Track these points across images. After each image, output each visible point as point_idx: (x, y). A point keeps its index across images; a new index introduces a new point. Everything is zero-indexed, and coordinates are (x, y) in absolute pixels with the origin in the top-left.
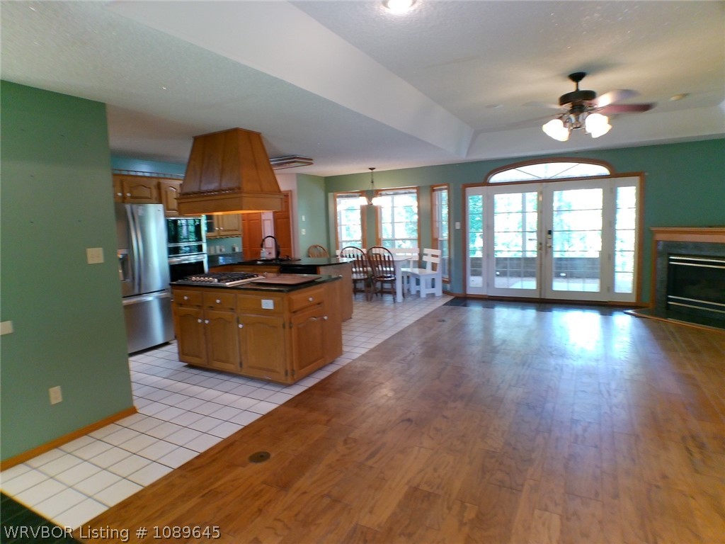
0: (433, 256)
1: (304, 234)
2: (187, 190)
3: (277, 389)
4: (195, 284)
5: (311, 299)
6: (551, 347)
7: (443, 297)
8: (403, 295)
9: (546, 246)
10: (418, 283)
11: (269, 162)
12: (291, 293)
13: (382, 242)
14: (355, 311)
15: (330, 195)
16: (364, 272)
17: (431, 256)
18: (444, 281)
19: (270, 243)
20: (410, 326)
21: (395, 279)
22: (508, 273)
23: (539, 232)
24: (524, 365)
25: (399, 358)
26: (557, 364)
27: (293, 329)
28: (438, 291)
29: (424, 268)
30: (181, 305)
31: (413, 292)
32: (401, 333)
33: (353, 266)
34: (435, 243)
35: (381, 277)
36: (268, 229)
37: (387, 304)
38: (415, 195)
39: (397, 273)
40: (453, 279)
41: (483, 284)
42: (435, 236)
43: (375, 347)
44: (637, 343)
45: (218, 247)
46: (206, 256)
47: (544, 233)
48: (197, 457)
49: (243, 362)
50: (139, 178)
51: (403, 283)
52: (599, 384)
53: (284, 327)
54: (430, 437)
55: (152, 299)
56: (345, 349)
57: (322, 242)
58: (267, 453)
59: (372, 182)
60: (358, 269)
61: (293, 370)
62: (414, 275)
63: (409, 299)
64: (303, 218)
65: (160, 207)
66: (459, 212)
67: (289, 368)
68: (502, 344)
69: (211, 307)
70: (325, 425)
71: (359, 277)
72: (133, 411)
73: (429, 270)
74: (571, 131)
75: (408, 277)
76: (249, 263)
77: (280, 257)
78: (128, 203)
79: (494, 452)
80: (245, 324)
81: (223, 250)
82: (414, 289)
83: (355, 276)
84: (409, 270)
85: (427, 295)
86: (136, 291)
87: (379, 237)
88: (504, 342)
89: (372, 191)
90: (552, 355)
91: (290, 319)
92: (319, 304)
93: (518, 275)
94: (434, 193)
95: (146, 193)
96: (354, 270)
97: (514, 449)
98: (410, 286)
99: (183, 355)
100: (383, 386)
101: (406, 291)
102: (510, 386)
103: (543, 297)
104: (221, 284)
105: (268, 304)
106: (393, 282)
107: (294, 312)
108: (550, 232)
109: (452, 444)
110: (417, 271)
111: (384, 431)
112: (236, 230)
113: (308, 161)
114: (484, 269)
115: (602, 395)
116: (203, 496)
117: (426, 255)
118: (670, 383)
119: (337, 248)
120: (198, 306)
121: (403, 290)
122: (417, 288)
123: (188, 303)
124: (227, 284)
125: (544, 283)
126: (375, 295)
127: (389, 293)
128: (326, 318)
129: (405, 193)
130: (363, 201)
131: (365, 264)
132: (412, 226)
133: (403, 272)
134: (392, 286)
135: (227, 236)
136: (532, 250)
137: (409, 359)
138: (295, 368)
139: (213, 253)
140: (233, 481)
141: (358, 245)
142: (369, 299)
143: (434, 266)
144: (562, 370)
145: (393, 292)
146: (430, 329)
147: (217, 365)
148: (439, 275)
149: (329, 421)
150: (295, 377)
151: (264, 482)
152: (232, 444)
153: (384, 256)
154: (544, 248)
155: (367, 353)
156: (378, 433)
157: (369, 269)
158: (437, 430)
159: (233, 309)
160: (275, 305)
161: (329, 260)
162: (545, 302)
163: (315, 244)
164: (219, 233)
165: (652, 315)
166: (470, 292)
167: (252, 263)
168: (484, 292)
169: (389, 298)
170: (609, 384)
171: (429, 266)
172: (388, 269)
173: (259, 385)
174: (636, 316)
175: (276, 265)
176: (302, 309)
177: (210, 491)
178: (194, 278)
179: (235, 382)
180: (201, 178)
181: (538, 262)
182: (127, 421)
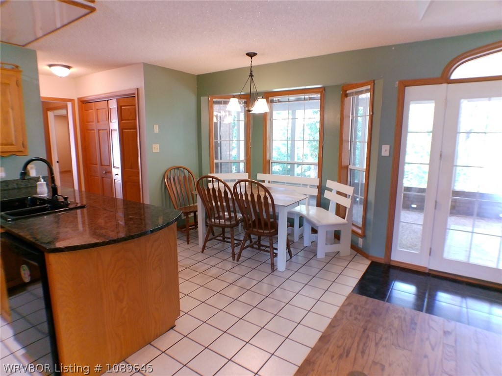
0: (339, 193)
7: (352, 258)
13: (271, 164)
15: (204, 99)
18: (354, 233)
28: (345, 246)
29: (326, 208)
31: (307, 243)
34: (343, 174)
40: (369, 233)
41: (422, 249)
42: (345, 162)
62: (309, 222)
73: (331, 214)
75: (301, 221)
82: (308, 238)
85: (327, 255)
87: (268, 158)
94: (346, 100)
98: (303, 231)
110: (313, 212)
117: (330, 190)
122: (313, 238)
143: (340, 211)
148: (346, 226)
163: (178, 165)
166: (396, 258)
168: (423, 264)
171: (332, 207)
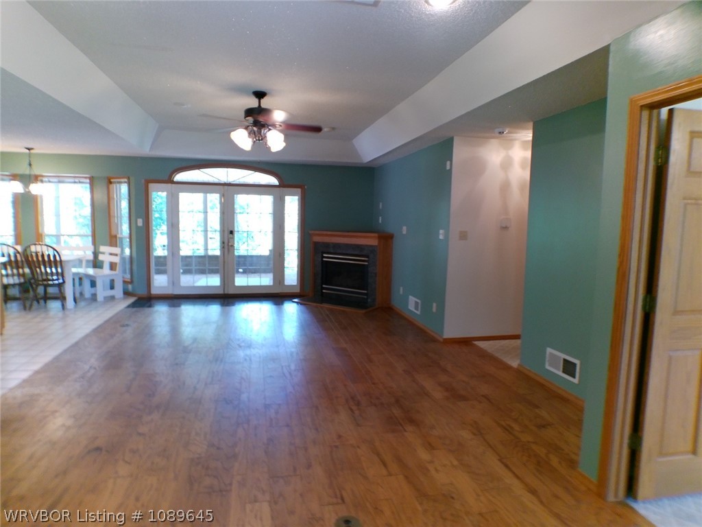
0: (111, 254)
6: (239, 340)
7: (124, 298)
8: (75, 300)
9: (228, 245)
10: (93, 284)
13: (44, 237)
14: (8, 324)
16: (19, 275)
17: (108, 254)
18: (125, 282)
20: (87, 336)
21: (64, 282)
22: (194, 271)
23: (222, 232)
24: (217, 360)
25: (76, 376)
26: (246, 355)
28: (118, 292)
29: (101, 267)
32: (77, 344)
34: (113, 240)
35: (45, 280)
37: (52, 313)
38: (88, 186)
39: (66, 275)
40: (135, 280)
41: (168, 283)
42: (114, 233)
44: (303, 327)
47: (227, 233)
51: (74, 285)
52: (282, 367)
54: (126, 462)
59: (30, 165)
62: (87, 276)
63: (82, 304)
66: (142, 208)
68: (193, 343)
71: (12, 282)
73: (106, 270)
74: (254, 142)
75: (80, 279)
79: (198, 458)
82: (88, 291)
83: (5, 280)
84: (81, 270)
85: (105, 298)
88: (195, 340)
89: (29, 175)
90: (240, 346)
93: (202, 272)
94: (111, 186)
97: (218, 448)
98: (83, 289)
100: (57, 414)
101: (77, 295)
102: (206, 384)
103: (226, 292)
108: (232, 232)
109: (153, 463)
110: (91, 271)
111: (65, 472)
114: (169, 267)
115: (285, 376)
117: (103, 253)
118: (332, 357)
121: (74, 294)
122: (93, 290)
125: (227, 279)
126: (35, 302)
127: (55, 298)
129: (75, 182)
130: (17, 186)
131: (20, 265)
132: (81, 220)
133: (74, 274)
134: (60, 290)
136: (215, 249)
137: (89, 375)
142: (27, 308)
143: (113, 266)
144: (251, 360)
145: (62, 298)
146: (112, 336)
148: (119, 276)
153: (49, 256)
154: (226, 247)
157: (27, 270)
158: (133, 452)
162: (228, 298)
165: (312, 302)
166: (154, 291)
168: (170, 291)
169: (55, 305)
170: (289, 366)
171: (106, 266)
172: (54, 270)
174: (301, 304)
181: (221, 260)
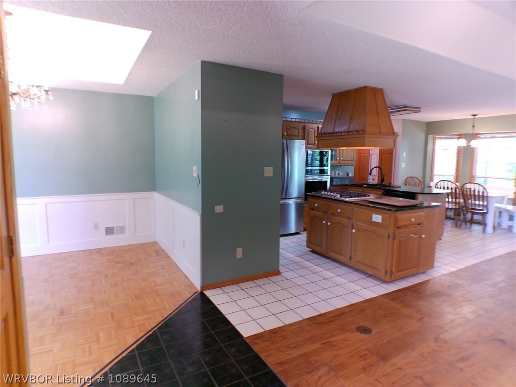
1: (403, 166)
2: (325, 131)
3: (378, 283)
4: (324, 196)
5: (413, 220)
8: (494, 227)
10: (511, 218)
11: (387, 110)
12: (398, 212)
13: (476, 178)
14: (445, 234)
15: (430, 137)
16: (456, 203)
19: (375, 172)
21: (487, 213)
25: (489, 282)
27: (396, 240)
30: (312, 209)
31: (505, 226)
33: (446, 196)
35: (474, 209)
36: (374, 161)
39: (490, 207)
43: (465, 268)
45: (337, 172)
46: (329, 177)
48: (319, 316)
49: (352, 257)
50: (292, 123)
51: (495, 217)
53: (389, 237)
55: (292, 203)
56: (436, 264)
57: (418, 174)
58: (369, 329)
59: (473, 127)
60: (450, 200)
61: (392, 272)
62: (507, 211)
63: (500, 232)
64: (405, 154)
65: (304, 142)
67: (388, 269)
69: (333, 214)
70: (418, 321)
71: (450, 207)
72: (278, 273)
75: (501, 212)
76: (358, 185)
77: (383, 184)
78: (285, 139)
80: (358, 230)
81: (341, 174)
82: (505, 223)
83: (447, 206)
84: (502, 206)
86: (284, 197)
87: (474, 174)
89: (472, 134)
91: (395, 232)
92: (419, 224)
95: (296, 132)
96: (447, 200)
98: (502, 220)
99: (309, 243)
101: (497, 225)
104: (343, 199)
105: (377, 218)
106: (484, 214)
107: (398, 228)
110: (510, 207)
111: (474, 343)
112: (351, 161)
113: (417, 110)
116: (323, 344)
119: (432, 180)
120: (324, 212)
121: (494, 223)
122: (510, 223)
123: (317, 209)
124: (347, 199)
126: (464, 224)
127: (479, 223)
128: (423, 236)
130: (463, 142)
131: (458, 196)
133: (496, 208)
134: (483, 218)
135: (345, 165)
137: (500, 285)
138: (393, 270)
139: (333, 175)
140: (345, 341)
141: (452, 179)
142: (457, 226)
145: (483, 224)
147: (333, 255)
149: (421, 319)
150: (393, 277)
151: (368, 350)
152: (343, 314)
153: (479, 191)
155: (456, 271)
156: (468, 342)
157: (462, 201)
159: (349, 218)
160: (383, 219)
161: (423, 189)
163: (413, 176)
164: (339, 162)
167: (360, 186)
169: (477, 228)
172: (481, 203)
173: (363, 276)
175: (381, 189)
176: (404, 226)
177: (328, 342)
178: (323, 193)
179: (344, 270)
180: (335, 122)
182: (275, 278)
